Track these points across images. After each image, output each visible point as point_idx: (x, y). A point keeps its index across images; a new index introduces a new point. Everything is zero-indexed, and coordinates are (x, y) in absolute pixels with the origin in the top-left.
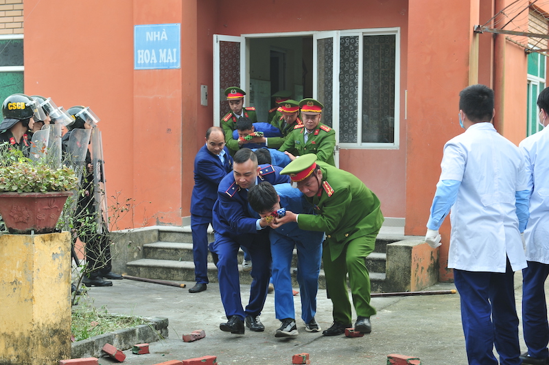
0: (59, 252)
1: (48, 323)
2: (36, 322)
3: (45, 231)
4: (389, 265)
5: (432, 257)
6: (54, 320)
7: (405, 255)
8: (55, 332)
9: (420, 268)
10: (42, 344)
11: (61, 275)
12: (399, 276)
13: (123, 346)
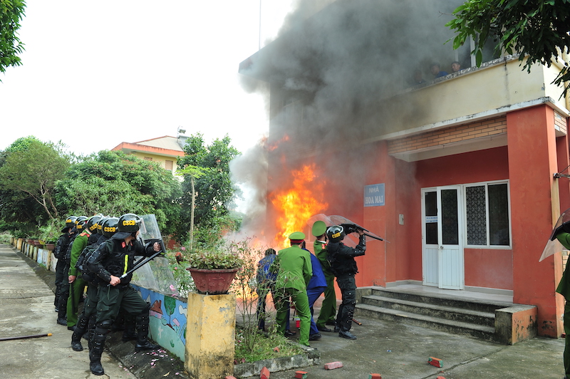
0: (226, 307)
1: (214, 352)
2: (203, 351)
3: (216, 293)
4: (497, 323)
5: (531, 320)
6: (219, 350)
7: (508, 318)
8: (220, 358)
9: (520, 327)
10: (208, 365)
11: (226, 322)
12: (504, 332)
13: (280, 368)
